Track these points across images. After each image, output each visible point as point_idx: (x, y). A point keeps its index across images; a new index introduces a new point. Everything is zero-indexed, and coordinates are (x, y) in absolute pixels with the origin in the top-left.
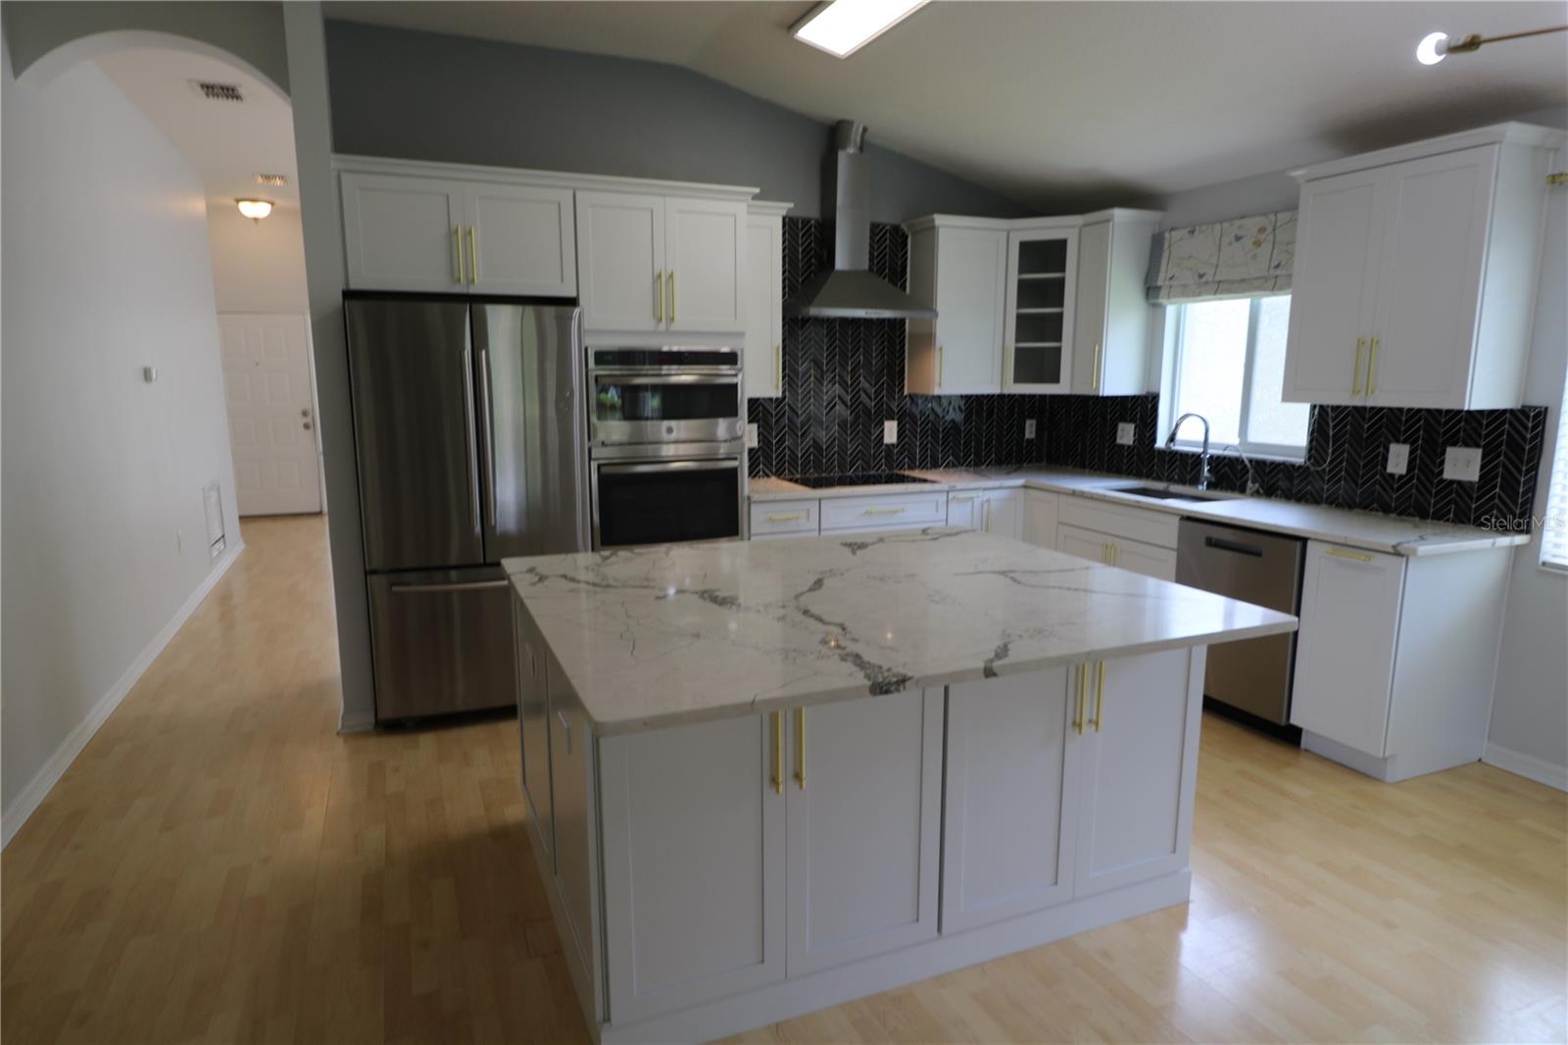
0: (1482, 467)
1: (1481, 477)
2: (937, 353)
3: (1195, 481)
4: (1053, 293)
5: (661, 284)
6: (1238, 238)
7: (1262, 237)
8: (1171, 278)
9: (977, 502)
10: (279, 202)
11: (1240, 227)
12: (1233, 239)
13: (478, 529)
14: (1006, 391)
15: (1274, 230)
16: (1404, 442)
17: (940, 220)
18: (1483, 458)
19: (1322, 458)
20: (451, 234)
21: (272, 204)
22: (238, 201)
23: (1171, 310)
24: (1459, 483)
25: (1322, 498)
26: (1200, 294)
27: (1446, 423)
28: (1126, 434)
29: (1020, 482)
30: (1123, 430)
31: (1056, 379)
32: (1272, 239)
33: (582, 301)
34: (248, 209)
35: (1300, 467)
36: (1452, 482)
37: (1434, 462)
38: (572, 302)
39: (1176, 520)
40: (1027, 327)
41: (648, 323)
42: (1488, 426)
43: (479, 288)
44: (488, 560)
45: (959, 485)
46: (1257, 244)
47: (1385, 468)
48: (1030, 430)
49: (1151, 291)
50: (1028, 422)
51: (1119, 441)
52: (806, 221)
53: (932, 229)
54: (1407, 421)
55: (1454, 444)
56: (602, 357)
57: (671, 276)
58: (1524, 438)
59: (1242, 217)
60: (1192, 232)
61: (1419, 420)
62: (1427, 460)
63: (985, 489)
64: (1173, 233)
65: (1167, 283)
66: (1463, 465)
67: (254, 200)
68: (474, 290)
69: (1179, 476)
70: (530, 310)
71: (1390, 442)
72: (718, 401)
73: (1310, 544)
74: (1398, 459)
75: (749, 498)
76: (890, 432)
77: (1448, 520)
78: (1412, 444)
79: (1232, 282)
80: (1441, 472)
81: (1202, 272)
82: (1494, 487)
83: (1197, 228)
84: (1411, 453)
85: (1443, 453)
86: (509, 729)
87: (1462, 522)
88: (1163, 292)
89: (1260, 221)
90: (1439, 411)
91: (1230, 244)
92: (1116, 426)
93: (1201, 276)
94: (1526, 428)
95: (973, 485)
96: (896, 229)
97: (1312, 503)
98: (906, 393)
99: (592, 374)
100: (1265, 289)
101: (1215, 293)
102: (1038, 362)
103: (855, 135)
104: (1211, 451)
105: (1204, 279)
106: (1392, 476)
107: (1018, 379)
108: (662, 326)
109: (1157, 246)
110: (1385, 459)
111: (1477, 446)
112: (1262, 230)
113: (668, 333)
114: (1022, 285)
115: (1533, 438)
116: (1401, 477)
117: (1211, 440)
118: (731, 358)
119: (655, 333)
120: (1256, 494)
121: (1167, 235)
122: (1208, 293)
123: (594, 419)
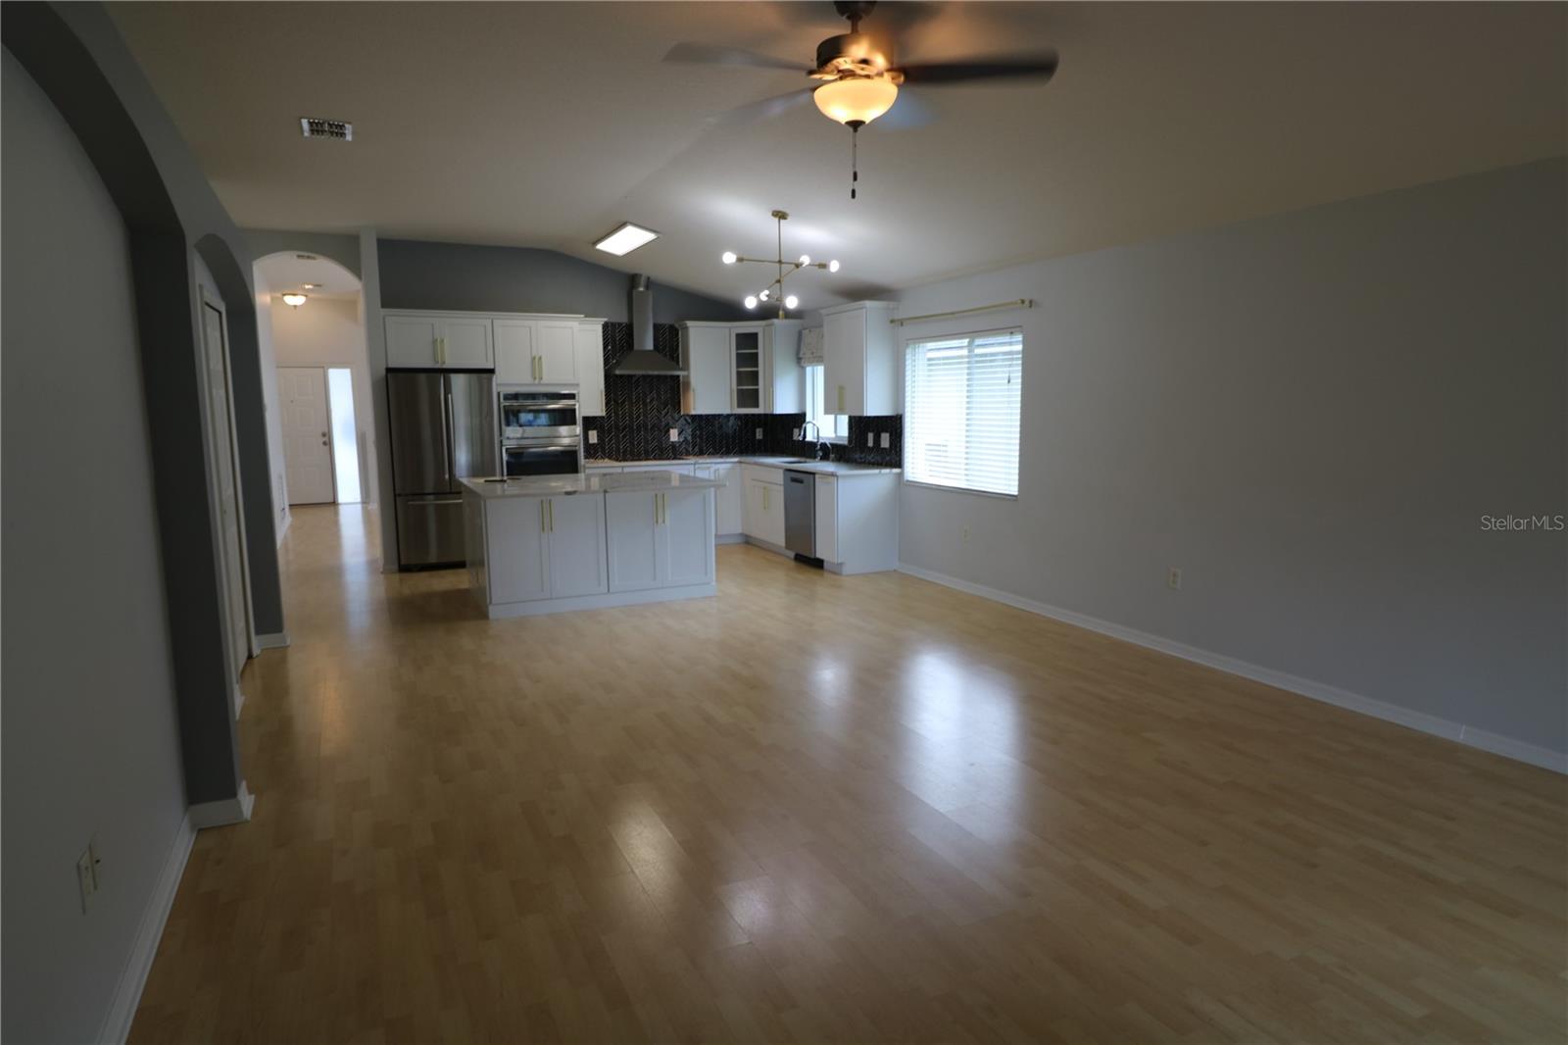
0: (890, 441)
1: (890, 445)
2: (691, 393)
3: (815, 457)
4: (753, 360)
5: (536, 362)
8: (805, 354)
9: (712, 470)
10: (311, 295)
13: (447, 476)
14: (734, 412)
16: (872, 432)
17: (689, 323)
18: (890, 436)
19: (851, 441)
20: (434, 341)
21: (306, 296)
22: (284, 295)
23: (809, 370)
24: (885, 448)
26: (813, 362)
27: (881, 422)
28: (796, 434)
29: (736, 459)
30: (796, 432)
31: (757, 406)
33: (497, 370)
34: (290, 300)
35: (847, 446)
36: (883, 448)
37: (879, 440)
38: (492, 371)
39: (781, 471)
40: (741, 378)
41: (528, 379)
42: (890, 423)
43: (449, 365)
44: (453, 491)
45: (701, 461)
47: (868, 444)
48: (759, 434)
49: (799, 360)
50: (758, 430)
51: (794, 438)
52: (620, 324)
53: (686, 328)
54: (872, 422)
55: (883, 431)
56: (507, 397)
57: (540, 358)
58: (898, 427)
60: (810, 331)
61: (875, 421)
62: (877, 439)
63: (716, 463)
65: (803, 356)
66: (885, 440)
67: (294, 295)
68: (445, 366)
70: (474, 376)
71: (868, 432)
72: (566, 417)
73: (817, 476)
74: (871, 439)
75: (584, 466)
76: (674, 435)
77: (883, 464)
78: (874, 433)
80: (881, 444)
82: (893, 448)
83: (812, 329)
84: (874, 436)
85: (880, 435)
86: (462, 571)
87: (886, 465)
88: (803, 361)
90: (879, 417)
91: (821, 338)
92: (793, 430)
93: (813, 354)
94: (898, 423)
95: (708, 461)
96: (672, 327)
98: (682, 413)
99: (502, 405)
102: (749, 396)
103: (643, 281)
104: (821, 441)
106: (869, 448)
107: (740, 405)
108: (537, 382)
109: (801, 337)
110: (868, 439)
111: (888, 431)
113: (540, 384)
114: (738, 355)
115: (900, 427)
116: (872, 448)
117: (820, 435)
118: (572, 396)
119: (534, 385)
120: (833, 461)
121: (803, 331)
123: (503, 427)
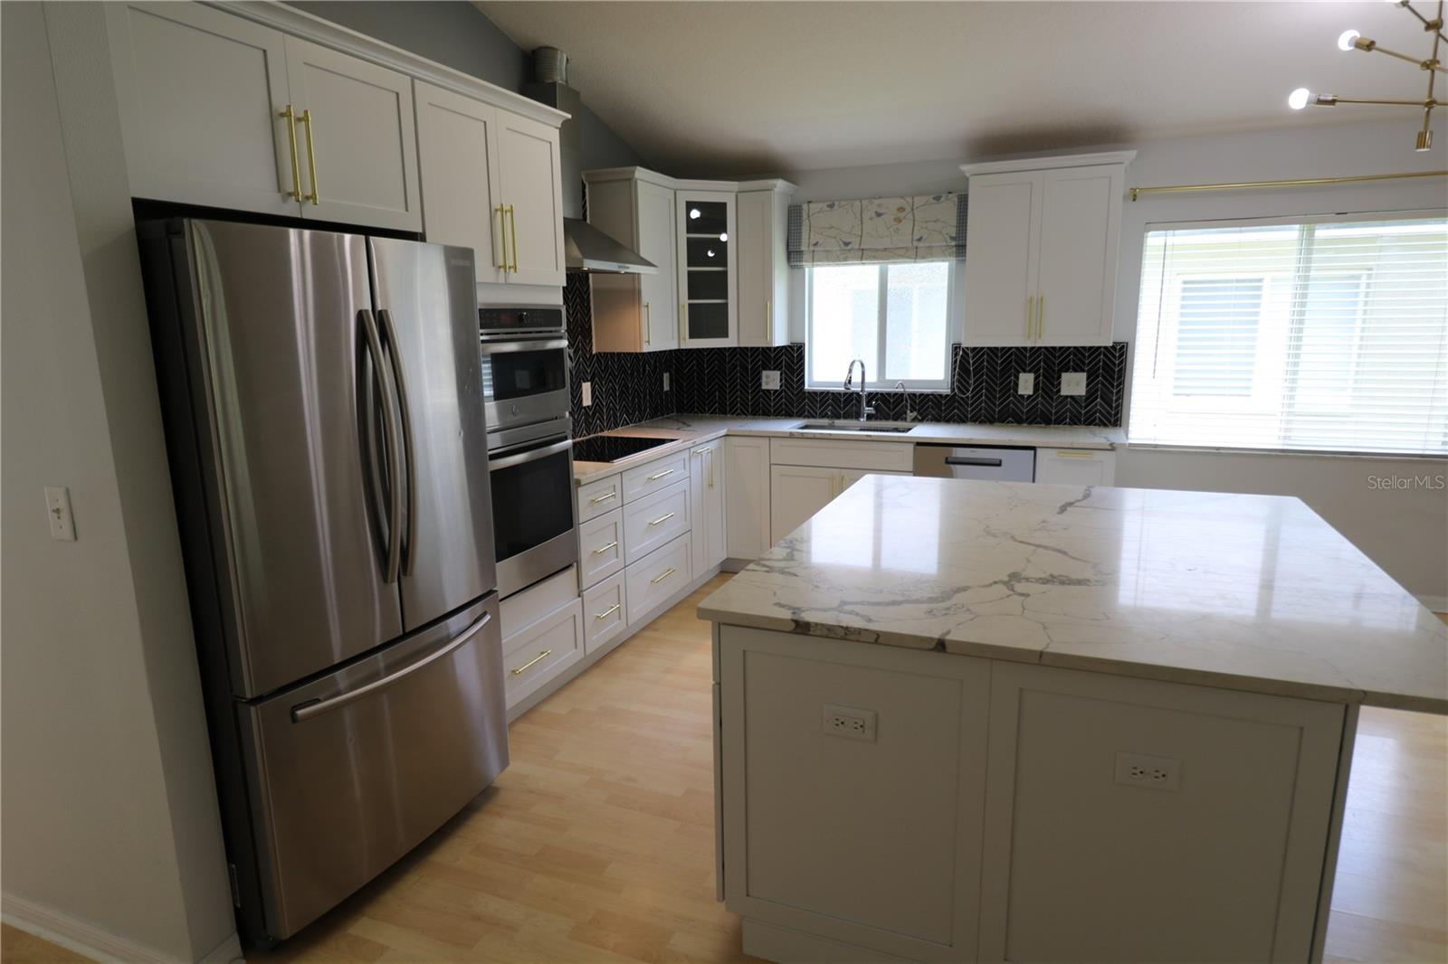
0: (1088, 385)
1: (1087, 392)
2: (644, 310)
3: (858, 416)
4: (717, 252)
6: (879, 215)
7: (902, 215)
8: (816, 244)
11: (879, 205)
12: (874, 215)
14: (682, 347)
15: (913, 210)
16: (1030, 372)
17: (638, 173)
18: (1088, 379)
19: (966, 388)
24: (1072, 397)
25: (967, 417)
26: (846, 259)
27: (1059, 357)
28: (772, 380)
29: (723, 430)
30: (767, 377)
31: (725, 334)
32: (912, 218)
35: (947, 396)
36: (1067, 397)
37: (1053, 385)
39: (911, 447)
40: (695, 285)
42: (1089, 356)
45: (698, 440)
46: (898, 220)
47: (1017, 392)
48: (666, 383)
49: (794, 255)
50: (665, 375)
51: (764, 387)
53: (633, 183)
54: (1031, 357)
55: (1066, 371)
58: (1114, 364)
59: (880, 198)
60: (831, 206)
61: (1040, 355)
62: (1049, 383)
64: (810, 205)
65: (812, 248)
66: (1074, 384)
69: (832, 412)
71: (1019, 372)
73: (1039, 451)
74: (1026, 384)
75: (578, 481)
77: (1065, 424)
78: (1035, 373)
79: (877, 250)
80: (1059, 391)
81: (847, 240)
82: (1096, 398)
83: (837, 203)
84: (1036, 379)
85: (1060, 377)
87: (1076, 424)
88: (806, 256)
89: (899, 202)
90: (1054, 348)
91: (871, 219)
92: (760, 373)
93: (847, 244)
94: (1115, 357)
97: (958, 423)
98: (594, 352)
100: (908, 257)
101: (862, 259)
102: (707, 318)
104: (868, 389)
105: (850, 247)
106: (1022, 396)
107: (692, 336)
108: (502, 279)
109: (794, 216)
110: (1016, 385)
111: (1083, 371)
112: (901, 209)
113: (507, 286)
114: (691, 244)
115: (1119, 364)
116: (1029, 396)
117: (867, 380)
119: (493, 287)
121: (805, 207)
122: (854, 258)
